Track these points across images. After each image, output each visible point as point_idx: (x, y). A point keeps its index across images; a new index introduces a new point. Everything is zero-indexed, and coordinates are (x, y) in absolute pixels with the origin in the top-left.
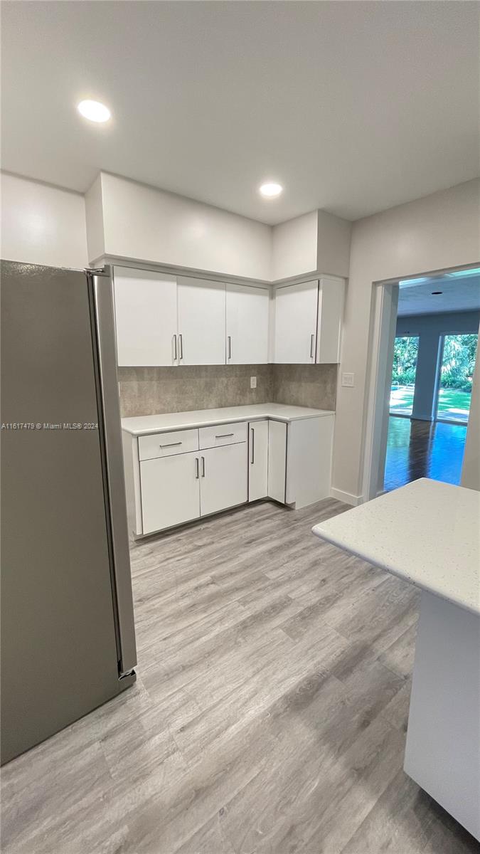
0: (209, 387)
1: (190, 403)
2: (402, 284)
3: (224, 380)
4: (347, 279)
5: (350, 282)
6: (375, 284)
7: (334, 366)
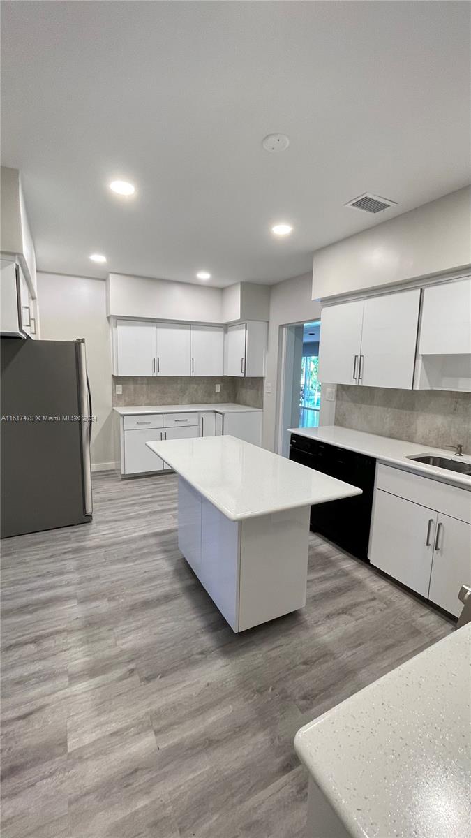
0: (183, 391)
1: (170, 400)
2: (305, 325)
3: (195, 386)
4: (268, 322)
5: (270, 323)
6: (282, 326)
7: (262, 379)
